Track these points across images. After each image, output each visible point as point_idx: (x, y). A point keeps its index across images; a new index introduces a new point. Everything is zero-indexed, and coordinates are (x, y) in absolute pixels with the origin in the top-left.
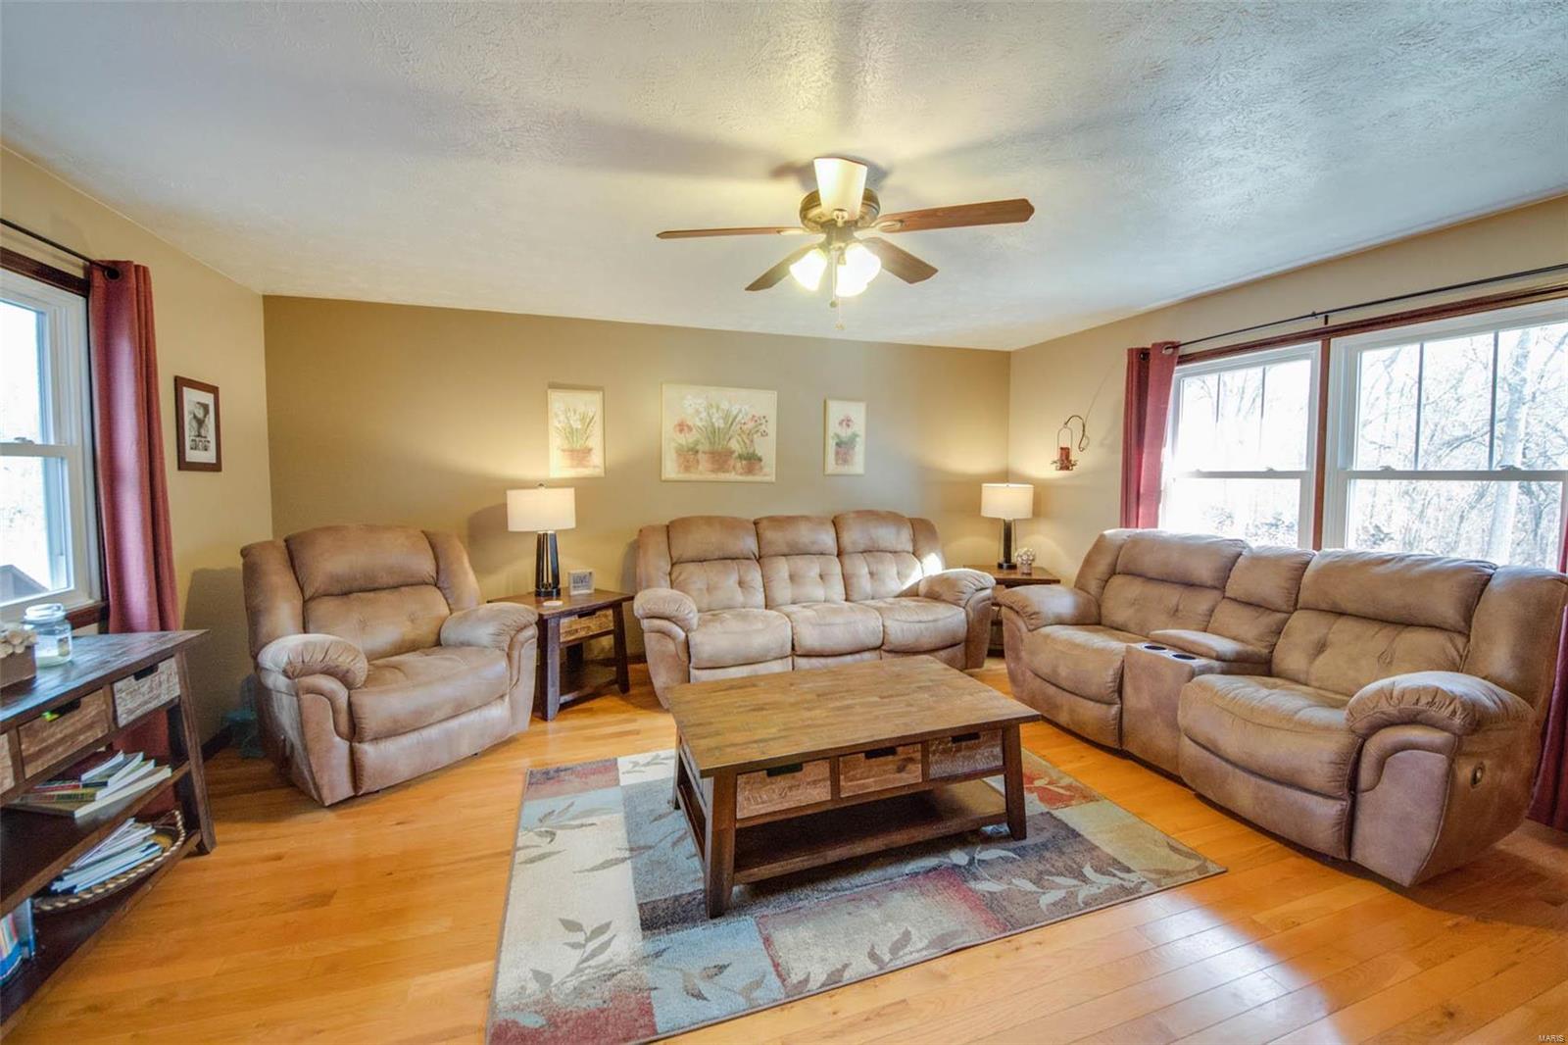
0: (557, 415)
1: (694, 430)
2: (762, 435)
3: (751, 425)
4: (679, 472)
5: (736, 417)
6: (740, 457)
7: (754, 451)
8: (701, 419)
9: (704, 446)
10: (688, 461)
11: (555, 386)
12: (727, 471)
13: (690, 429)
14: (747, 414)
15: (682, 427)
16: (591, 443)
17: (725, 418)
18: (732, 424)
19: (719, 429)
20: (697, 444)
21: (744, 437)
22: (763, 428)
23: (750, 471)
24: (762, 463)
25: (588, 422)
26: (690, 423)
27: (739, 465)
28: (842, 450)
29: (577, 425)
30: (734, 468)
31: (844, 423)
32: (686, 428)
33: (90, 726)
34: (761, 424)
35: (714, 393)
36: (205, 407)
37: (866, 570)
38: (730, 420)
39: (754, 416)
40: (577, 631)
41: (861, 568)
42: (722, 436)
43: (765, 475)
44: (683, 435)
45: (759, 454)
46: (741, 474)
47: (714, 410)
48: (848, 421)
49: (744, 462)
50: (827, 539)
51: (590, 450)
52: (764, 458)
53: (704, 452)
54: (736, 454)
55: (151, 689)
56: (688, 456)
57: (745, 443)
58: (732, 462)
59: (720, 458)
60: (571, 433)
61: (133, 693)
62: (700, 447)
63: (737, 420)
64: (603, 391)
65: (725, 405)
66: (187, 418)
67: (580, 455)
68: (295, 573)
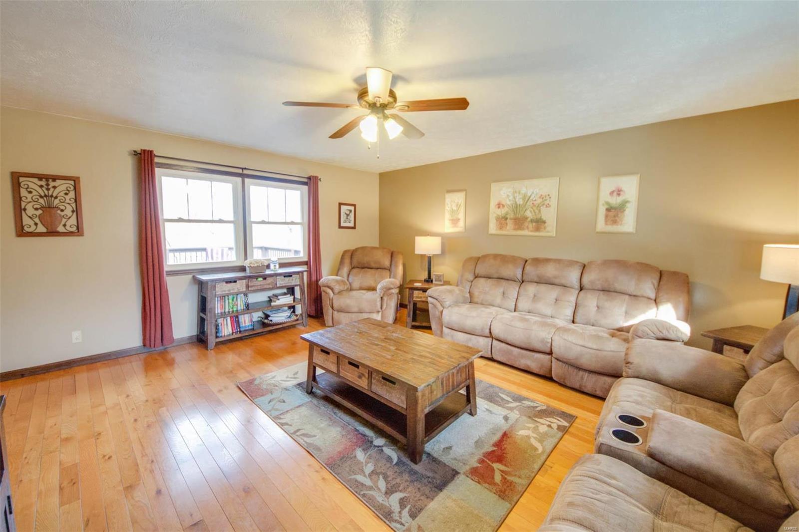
0: (448, 204)
1: (506, 206)
2: (546, 207)
3: (539, 201)
4: (497, 230)
5: (530, 197)
6: (532, 221)
7: (541, 216)
8: (510, 200)
9: (511, 215)
10: (502, 224)
11: (449, 191)
12: (523, 229)
13: (503, 206)
14: (537, 194)
15: (499, 205)
16: (459, 217)
17: (524, 199)
18: (527, 201)
19: (520, 205)
20: (506, 214)
21: (535, 208)
22: (548, 202)
23: (537, 229)
24: (546, 225)
25: (458, 206)
26: (503, 203)
27: (530, 225)
28: (611, 214)
29: (455, 208)
30: (527, 227)
31: (615, 193)
32: (501, 206)
33: (269, 284)
34: (546, 200)
35: (517, 184)
36: (351, 211)
37: (595, 304)
38: (526, 199)
39: (541, 195)
40: (421, 297)
41: (591, 302)
42: (521, 209)
43: (548, 232)
44: (500, 209)
45: (544, 219)
46: (531, 231)
47: (517, 194)
48: (619, 191)
49: (534, 224)
50: (573, 276)
51: (459, 219)
52: (547, 221)
53: (510, 219)
54: (529, 219)
55: (289, 280)
56: (502, 221)
57: (535, 213)
58: (526, 224)
59: (519, 222)
60: (453, 211)
61: (282, 280)
62: (508, 216)
63: (531, 199)
64: (466, 190)
65: (524, 191)
66: (342, 214)
67: (455, 222)
68: (351, 260)
